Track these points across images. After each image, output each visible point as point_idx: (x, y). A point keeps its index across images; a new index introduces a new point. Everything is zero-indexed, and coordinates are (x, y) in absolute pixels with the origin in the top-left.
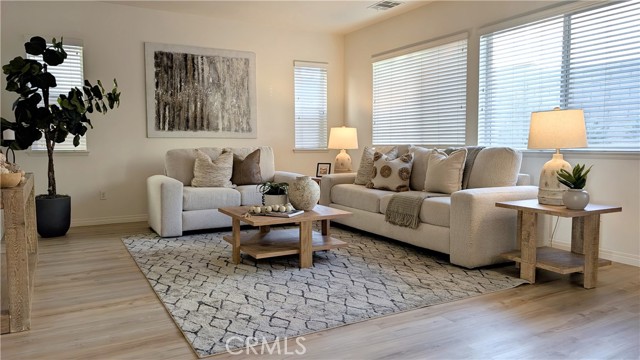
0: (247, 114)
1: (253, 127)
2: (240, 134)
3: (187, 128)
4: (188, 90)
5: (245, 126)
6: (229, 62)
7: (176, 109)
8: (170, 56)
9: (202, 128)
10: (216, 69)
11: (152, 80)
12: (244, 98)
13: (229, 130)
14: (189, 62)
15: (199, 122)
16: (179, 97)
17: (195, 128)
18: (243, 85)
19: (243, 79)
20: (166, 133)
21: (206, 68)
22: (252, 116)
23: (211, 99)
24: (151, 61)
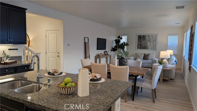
0: (156, 46)
1: (156, 49)
2: (154, 50)
3: (143, 49)
4: (144, 42)
5: (155, 48)
6: (152, 36)
7: (141, 45)
8: (141, 36)
9: (146, 49)
10: (149, 38)
11: (137, 40)
12: (155, 43)
13: (151, 49)
14: (144, 37)
15: (145, 48)
16: (142, 43)
17: (144, 49)
18: (155, 40)
19: (155, 39)
20: (139, 49)
21: (147, 38)
22: (157, 46)
23: (148, 43)
24: (137, 37)
